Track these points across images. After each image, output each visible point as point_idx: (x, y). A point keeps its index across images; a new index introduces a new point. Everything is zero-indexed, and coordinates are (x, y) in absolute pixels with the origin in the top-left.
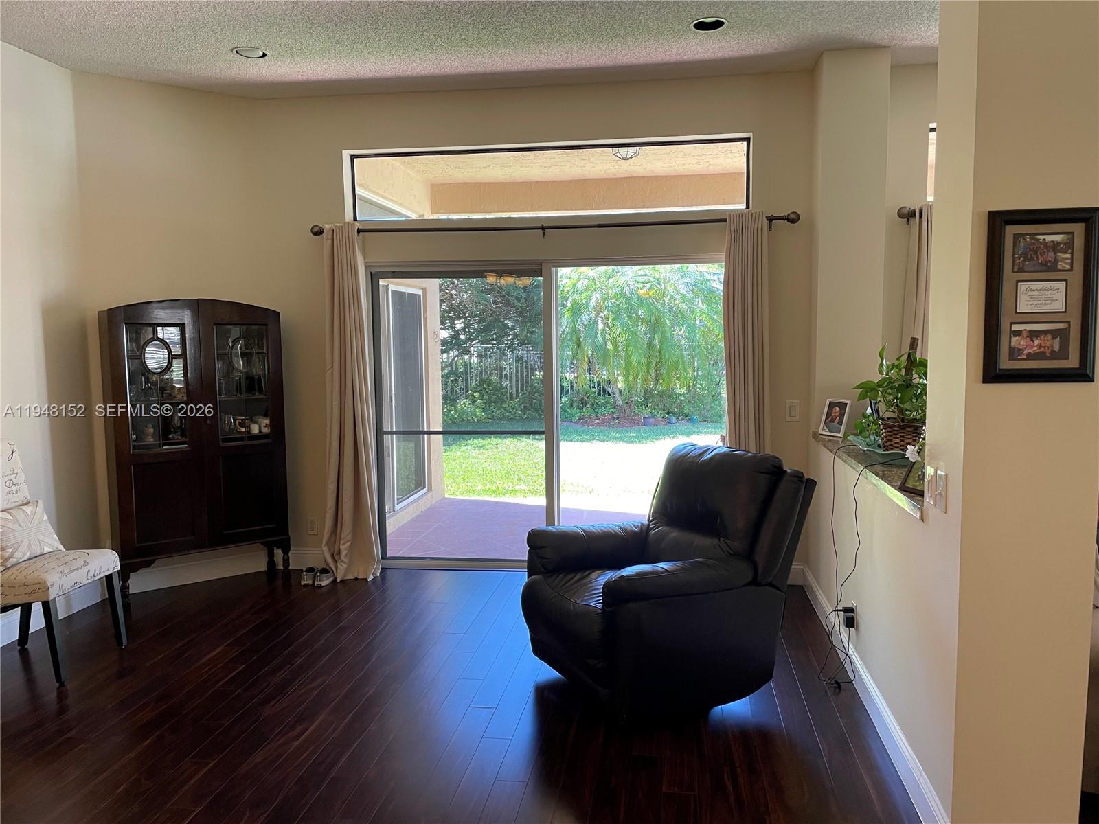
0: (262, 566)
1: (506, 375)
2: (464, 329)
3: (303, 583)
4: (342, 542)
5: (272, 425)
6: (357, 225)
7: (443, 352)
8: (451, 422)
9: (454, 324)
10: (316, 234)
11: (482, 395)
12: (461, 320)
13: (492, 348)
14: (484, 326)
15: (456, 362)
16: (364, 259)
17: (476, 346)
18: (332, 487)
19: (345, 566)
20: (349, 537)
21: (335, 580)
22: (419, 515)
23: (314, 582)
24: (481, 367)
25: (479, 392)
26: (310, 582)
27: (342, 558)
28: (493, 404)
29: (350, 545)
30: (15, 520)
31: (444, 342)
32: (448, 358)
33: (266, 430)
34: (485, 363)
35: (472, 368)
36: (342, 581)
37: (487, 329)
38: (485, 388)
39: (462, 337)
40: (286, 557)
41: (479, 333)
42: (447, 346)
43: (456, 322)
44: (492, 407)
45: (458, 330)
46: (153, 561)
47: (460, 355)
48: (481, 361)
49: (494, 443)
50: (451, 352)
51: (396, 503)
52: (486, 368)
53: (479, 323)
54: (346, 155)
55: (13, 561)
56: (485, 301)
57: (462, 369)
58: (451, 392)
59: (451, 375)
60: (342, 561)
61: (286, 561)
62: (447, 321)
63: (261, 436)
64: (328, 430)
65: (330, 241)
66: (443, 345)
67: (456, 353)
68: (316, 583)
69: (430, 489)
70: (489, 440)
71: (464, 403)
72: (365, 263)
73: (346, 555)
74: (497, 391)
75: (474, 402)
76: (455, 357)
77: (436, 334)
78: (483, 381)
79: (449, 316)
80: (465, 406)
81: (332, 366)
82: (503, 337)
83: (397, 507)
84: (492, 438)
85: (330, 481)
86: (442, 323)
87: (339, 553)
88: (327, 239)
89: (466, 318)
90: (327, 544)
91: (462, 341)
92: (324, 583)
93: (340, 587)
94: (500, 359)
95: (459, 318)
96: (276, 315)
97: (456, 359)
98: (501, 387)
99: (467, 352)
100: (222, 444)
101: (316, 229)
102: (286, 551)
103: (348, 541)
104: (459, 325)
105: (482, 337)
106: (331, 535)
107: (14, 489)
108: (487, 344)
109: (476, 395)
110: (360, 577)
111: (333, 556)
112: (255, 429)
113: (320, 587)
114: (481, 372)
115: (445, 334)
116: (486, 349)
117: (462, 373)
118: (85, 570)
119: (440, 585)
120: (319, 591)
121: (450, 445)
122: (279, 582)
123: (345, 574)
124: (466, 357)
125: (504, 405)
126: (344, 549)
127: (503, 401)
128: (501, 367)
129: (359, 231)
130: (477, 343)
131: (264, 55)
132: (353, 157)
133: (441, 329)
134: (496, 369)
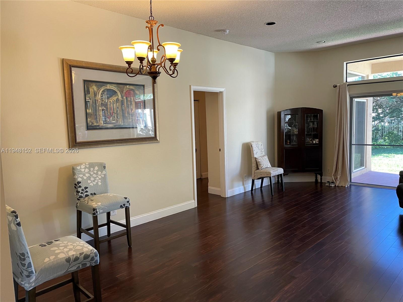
0: (313, 180)
1: (400, 130)
2: (382, 112)
3: (326, 185)
4: (338, 175)
5: (319, 141)
6: (348, 83)
7: (373, 121)
8: (375, 148)
9: (378, 111)
10: (334, 87)
11: (389, 139)
12: (382, 109)
13: (394, 120)
14: (391, 111)
15: (378, 126)
16: (349, 93)
17: (387, 119)
18: (336, 159)
19: (339, 182)
20: (340, 174)
21: (335, 186)
22: (362, 175)
23: (329, 185)
24: (389, 127)
25: (387, 137)
26: (328, 185)
27: (338, 179)
28: (394, 142)
29: (340, 176)
30: (263, 159)
31: (373, 118)
32: (375, 124)
33: (317, 142)
34: (391, 126)
35: (385, 128)
36: (337, 186)
37: (392, 112)
38: (390, 136)
39: (381, 116)
40: (321, 178)
41: (389, 114)
42: (374, 119)
43: (379, 110)
44: (393, 143)
45: (380, 113)
46: (288, 174)
47: (380, 122)
48: (389, 125)
49: (393, 156)
50: (376, 121)
51: (354, 169)
52: (391, 128)
53: (389, 110)
54: (345, 63)
55: (263, 168)
56: (392, 101)
57: (380, 128)
58: (375, 137)
59: (376, 130)
60: (338, 180)
61: (321, 179)
62: (375, 110)
63: (316, 144)
64: (335, 143)
65: (339, 89)
66: (373, 119)
67: (379, 122)
68: (330, 185)
69: (366, 167)
70: (391, 154)
71: (381, 141)
72: (349, 94)
73: (339, 179)
74: (396, 136)
75: (385, 141)
76: (378, 123)
77: (371, 114)
78: (389, 133)
79: (376, 108)
80: (381, 142)
81: (337, 125)
82: (400, 115)
83: (354, 171)
84: (392, 154)
85: (335, 158)
86: (373, 111)
87: (337, 178)
88: (338, 88)
89: (383, 108)
90: (333, 175)
91: (381, 117)
92: (332, 186)
93: (337, 187)
94: (398, 124)
95: (380, 108)
96: (321, 111)
97: (378, 124)
98: (398, 135)
99: (383, 121)
100: (306, 146)
101: (335, 86)
102: (321, 176)
103: (340, 175)
104: (380, 111)
105: (390, 115)
106: (335, 173)
107: (262, 152)
108: (392, 118)
109: (386, 138)
110: (343, 186)
111: (335, 179)
112: (314, 142)
113: (331, 186)
114: (389, 129)
115: (374, 115)
116: (392, 120)
117: (380, 130)
118: (277, 171)
119: (367, 191)
120: (331, 188)
121: (374, 155)
122: (319, 185)
123: (338, 185)
124: (383, 123)
125: (399, 142)
126: (339, 177)
127: (398, 140)
128: (398, 127)
129: (348, 85)
130: (387, 118)
131: (325, 42)
132: (347, 63)
133: (373, 113)
134: (396, 128)
